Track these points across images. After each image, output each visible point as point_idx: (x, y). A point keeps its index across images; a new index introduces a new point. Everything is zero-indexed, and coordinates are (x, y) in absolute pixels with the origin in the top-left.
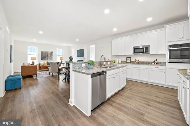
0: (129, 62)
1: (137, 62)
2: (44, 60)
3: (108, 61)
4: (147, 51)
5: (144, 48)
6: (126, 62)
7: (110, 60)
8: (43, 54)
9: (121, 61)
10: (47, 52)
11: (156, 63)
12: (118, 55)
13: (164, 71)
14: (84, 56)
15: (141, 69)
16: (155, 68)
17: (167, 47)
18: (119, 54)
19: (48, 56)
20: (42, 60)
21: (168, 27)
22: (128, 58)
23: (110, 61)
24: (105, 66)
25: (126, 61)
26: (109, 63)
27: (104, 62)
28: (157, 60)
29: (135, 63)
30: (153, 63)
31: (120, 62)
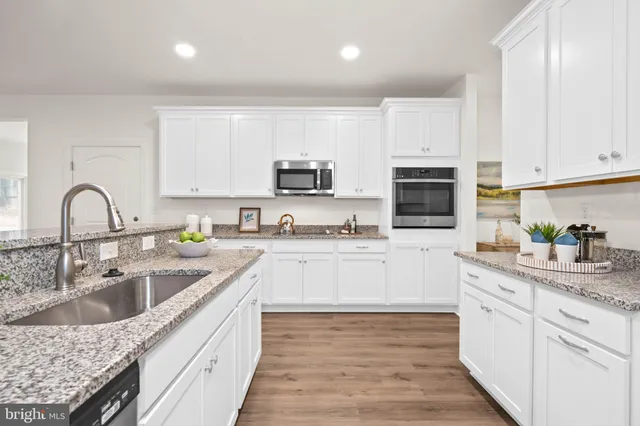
0: (254, 227)
1: (288, 228)
3: (138, 235)
4: (325, 183)
5: (319, 173)
6: (236, 231)
7: (148, 220)
9: (215, 228)
11: (353, 232)
12: (194, 194)
13: (383, 257)
15: (306, 257)
16: (357, 250)
17: (390, 174)
18: (203, 193)
21: (393, 106)
22: (250, 212)
23: (156, 232)
24: (112, 273)
25: (238, 227)
26: (148, 243)
27: (107, 239)
28: (355, 220)
29: (278, 231)
30: (343, 231)
31: (208, 230)
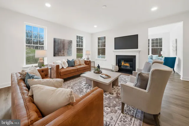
2: (59, 55)
8: (57, 44)
10: (64, 40)
14: (138, 48)
19: (65, 48)
20: (54, 56)
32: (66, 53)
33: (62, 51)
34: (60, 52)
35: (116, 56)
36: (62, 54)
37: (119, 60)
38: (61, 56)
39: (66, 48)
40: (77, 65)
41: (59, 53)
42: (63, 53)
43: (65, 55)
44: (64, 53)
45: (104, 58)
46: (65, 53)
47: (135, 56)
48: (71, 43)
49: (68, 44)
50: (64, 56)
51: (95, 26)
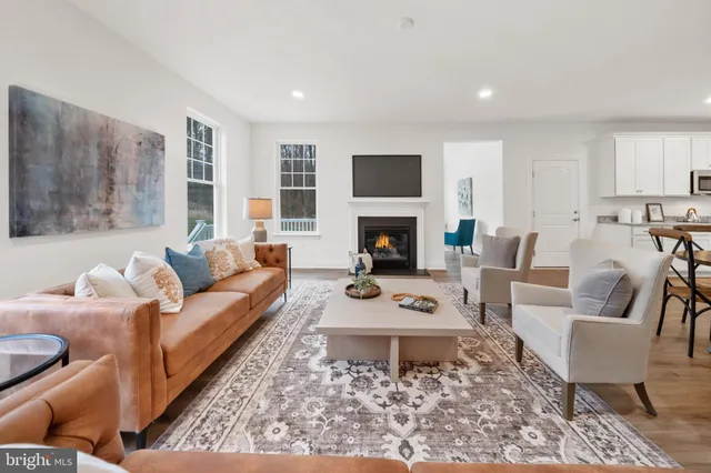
0: (661, 217)
14: (420, 196)
19: (118, 176)
20: (19, 231)
22: (654, 207)
25: (648, 217)
32: (122, 212)
33: (96, 192)
34: (81, 199)
35: (361, 219)
36: (93, 218)
37: (370, 231)
38: (91, 227)
39: (126, 174)
40: (225, 274)
41: (73, 209)
42: (102, 207)
43: (118, 221)
44: (108, 212)
45: (312, 227)
46: (115, 209)
47: (414, 220)
48: (160, 153)
49: (139, 153)
50: (111, 226)
51: (298, 94)
